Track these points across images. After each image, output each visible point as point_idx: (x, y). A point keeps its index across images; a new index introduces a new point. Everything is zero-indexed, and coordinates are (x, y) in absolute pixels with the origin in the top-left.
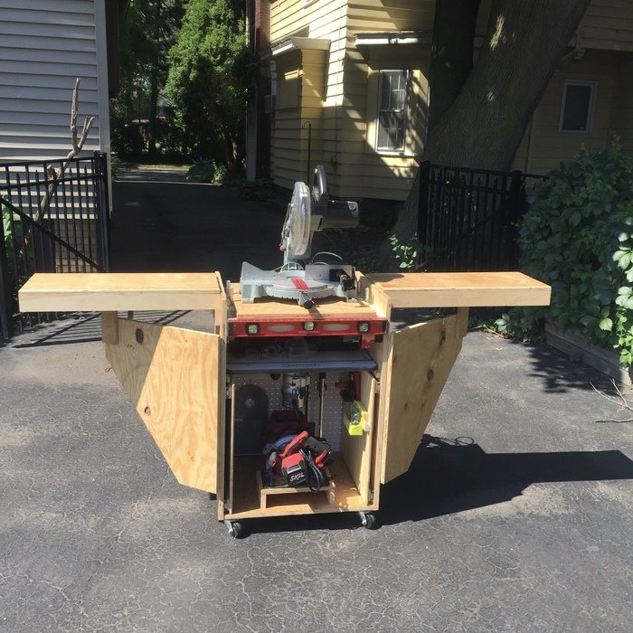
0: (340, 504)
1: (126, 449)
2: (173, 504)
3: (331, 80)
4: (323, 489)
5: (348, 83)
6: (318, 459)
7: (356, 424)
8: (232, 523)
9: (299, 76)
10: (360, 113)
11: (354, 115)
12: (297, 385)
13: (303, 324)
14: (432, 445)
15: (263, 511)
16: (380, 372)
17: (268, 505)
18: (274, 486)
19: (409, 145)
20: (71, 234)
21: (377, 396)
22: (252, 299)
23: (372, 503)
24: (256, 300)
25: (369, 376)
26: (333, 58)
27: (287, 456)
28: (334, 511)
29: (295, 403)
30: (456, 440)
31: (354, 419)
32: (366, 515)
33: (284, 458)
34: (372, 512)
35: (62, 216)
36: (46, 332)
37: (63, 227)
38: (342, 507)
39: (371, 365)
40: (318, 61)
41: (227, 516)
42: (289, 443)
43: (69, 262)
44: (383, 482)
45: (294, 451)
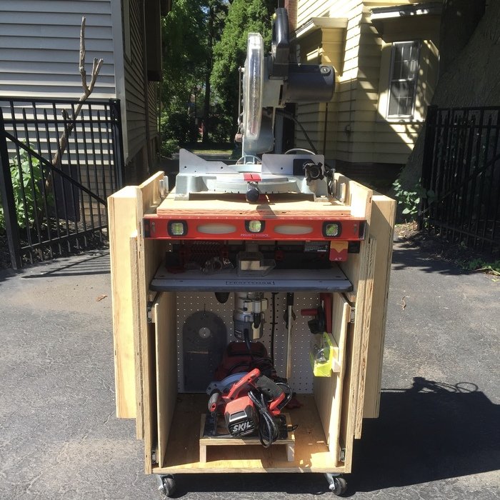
0: (302, 462)
1: (83, 378)
2: (108, 446)
3: (348, 56)
4: (278, 442)
5: (362, 56)
6: (273, 405)
7: (323, 362)
8: (163, 478)
9: (319, 54)
10: (372, 84)
11: (367, 86)
12: (250, 310)
13: (245, 223)
14: (426, 390)
15: (202, 466)
16: (356, 294)
17: (209, 459)
18: (216, 435)
19: (418, 109)
20: (92, 179)
21: (350, 327)
22: (187, 195)
23: (343, 464)
24: (193, 197)
25: (342, 299)
26: (349, 35)
27: (232, 399)
28: (292, 470)
29: (247, 333)
30: (456, 386)
31: (320, 356)
32: (334, 478)
33: (228, 401)
34: (343, 476)
35: (82, 162)
36: (58, 266)
37: (84, 173)
38: (302, 466)
39: (344, 285)
40: (337, 38)
41: (156, 470)
42: (236, 382)
43: (91, 206)
44: (358, 436)
45: (242, 393)
